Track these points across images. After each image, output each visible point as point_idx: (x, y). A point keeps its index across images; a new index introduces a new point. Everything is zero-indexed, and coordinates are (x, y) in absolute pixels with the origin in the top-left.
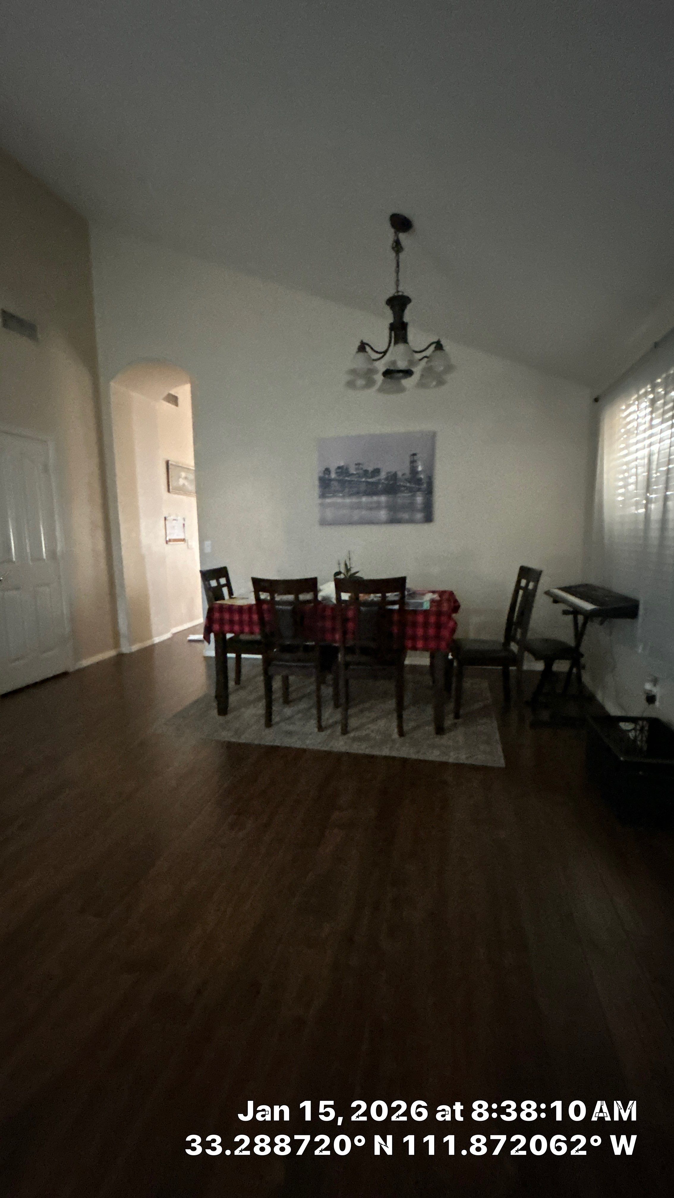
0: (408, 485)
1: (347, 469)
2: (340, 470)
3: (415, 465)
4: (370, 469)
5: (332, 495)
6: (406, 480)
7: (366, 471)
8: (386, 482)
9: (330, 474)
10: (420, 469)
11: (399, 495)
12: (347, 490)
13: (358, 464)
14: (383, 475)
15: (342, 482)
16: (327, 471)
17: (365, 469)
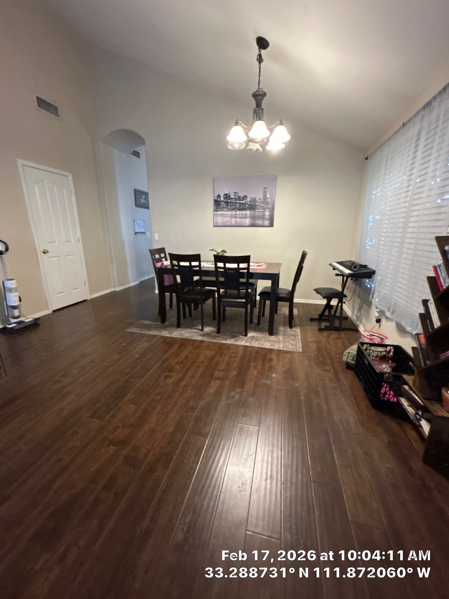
0: (262, 205)
1: (230, 195)
2: (225, 196)
3: (266, 194)
4: (242, 196)
5: (221, 210)
6: (261, 202)
7: (240, 197)
8: (250, 203)
9: (220, 198)
10: (268, 196)
11: (256, 210)
12: (229, 207)
13: (236, 193)
14: (249, 199)
15: (227, 203)
16: (219, 196)
17: (239, 195)
